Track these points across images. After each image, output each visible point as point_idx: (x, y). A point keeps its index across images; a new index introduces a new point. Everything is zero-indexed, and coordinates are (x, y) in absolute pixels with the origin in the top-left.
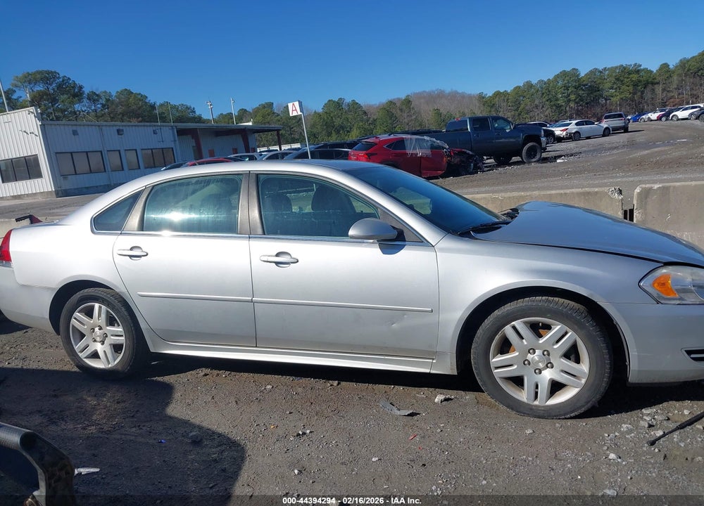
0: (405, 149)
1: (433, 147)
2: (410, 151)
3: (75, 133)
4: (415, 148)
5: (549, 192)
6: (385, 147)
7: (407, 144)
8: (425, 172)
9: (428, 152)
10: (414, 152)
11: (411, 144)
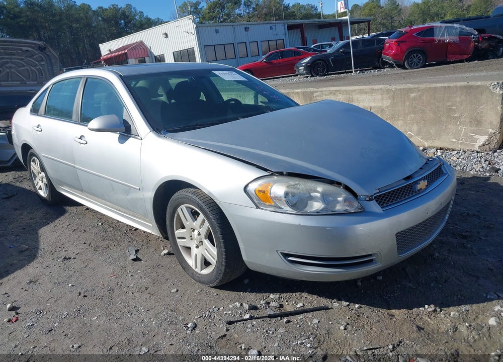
0: (434, 36)
1: (461, 34)
2: (438, 37)
3: (217, 31)
4: (443, 35)
5: (434, 85)
6: (414, 34)
7: (437, 32)
8: (450, 56)
9: (455, 38)
10: (442, 38)
11: (440, 31)
